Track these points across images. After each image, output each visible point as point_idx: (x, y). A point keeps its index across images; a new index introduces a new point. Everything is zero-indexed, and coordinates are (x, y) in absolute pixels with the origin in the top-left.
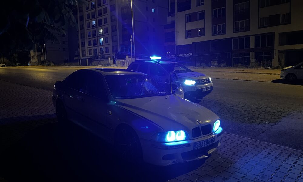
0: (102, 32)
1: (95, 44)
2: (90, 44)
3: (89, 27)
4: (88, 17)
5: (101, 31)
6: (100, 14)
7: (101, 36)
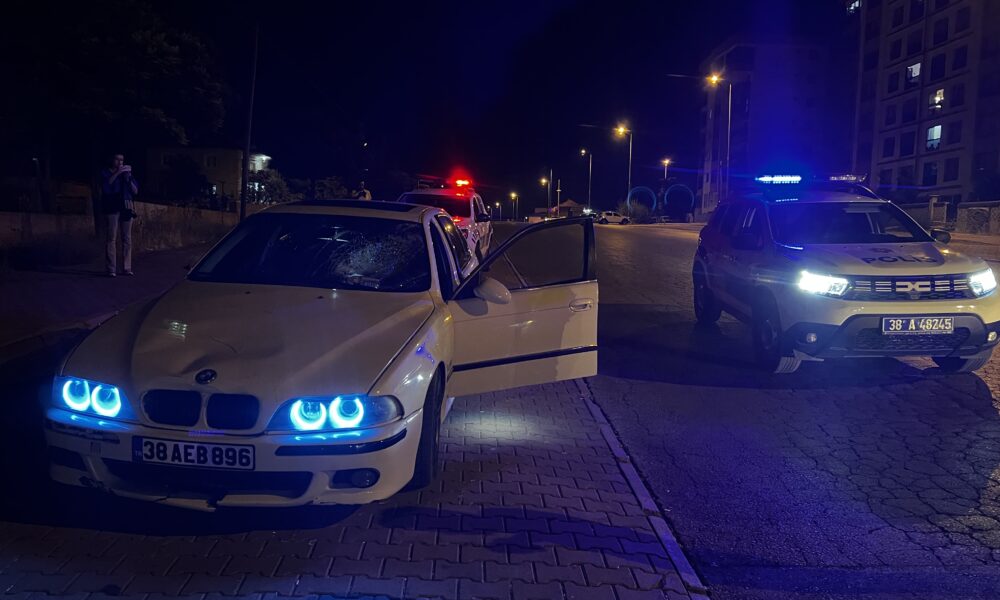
0: (939, 103)
1: (907, 150)
2: (888, 151)
3: (892, 88)
4: (895, 53)
5: (938, 99)
6: (941, 38)
7: (935, 118)
